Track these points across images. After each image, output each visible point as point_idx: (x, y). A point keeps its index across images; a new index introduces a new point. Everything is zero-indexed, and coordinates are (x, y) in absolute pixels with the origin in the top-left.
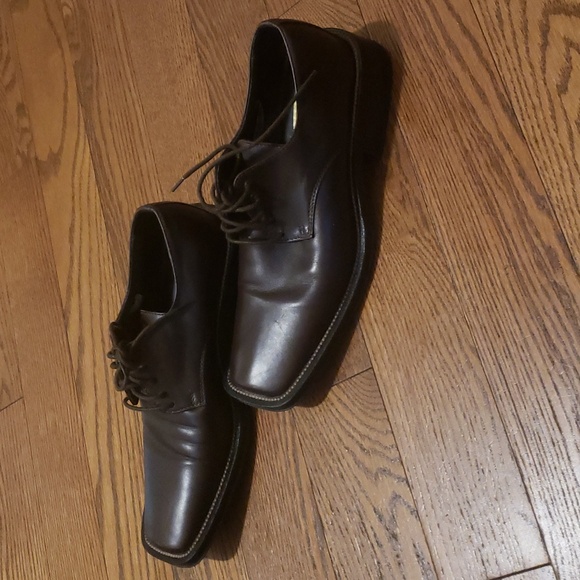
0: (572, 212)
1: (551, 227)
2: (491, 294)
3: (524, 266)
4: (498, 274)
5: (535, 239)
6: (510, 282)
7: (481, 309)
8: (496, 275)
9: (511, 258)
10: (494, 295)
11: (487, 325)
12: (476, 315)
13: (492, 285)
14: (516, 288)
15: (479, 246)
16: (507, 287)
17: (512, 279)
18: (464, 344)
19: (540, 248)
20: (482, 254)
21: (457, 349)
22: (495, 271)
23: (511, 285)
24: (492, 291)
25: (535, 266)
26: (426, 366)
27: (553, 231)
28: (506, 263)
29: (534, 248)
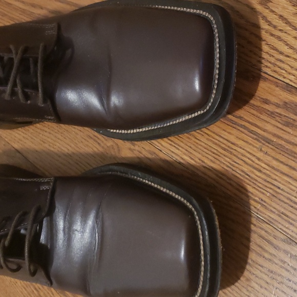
0: (281, 61)
1: (273, 87)
2: (265, 180)
3: (275, 135)
4: (259, 159)
5: (266, 107)
6: (274, 158)
7: (267, 200)
8: (257, 161)
9: (259, 137)
10: (269, 179)
11: (283, 210)
12: (266, 208)
13: (260, 171)
14: (283, 159)
15: (225, 150)
16: (275, 163)
17: (273, 154)
18: (274, 241)
19: (278, 110)
20: (231, 153)
21: (272, 251)
22: (254, 159)
23: (277, 160)
24: (264, 176)
25: (285, 128)
26: (257, 287)
27: (277, 89)
28: (258, 145)
29: (272, 114)
